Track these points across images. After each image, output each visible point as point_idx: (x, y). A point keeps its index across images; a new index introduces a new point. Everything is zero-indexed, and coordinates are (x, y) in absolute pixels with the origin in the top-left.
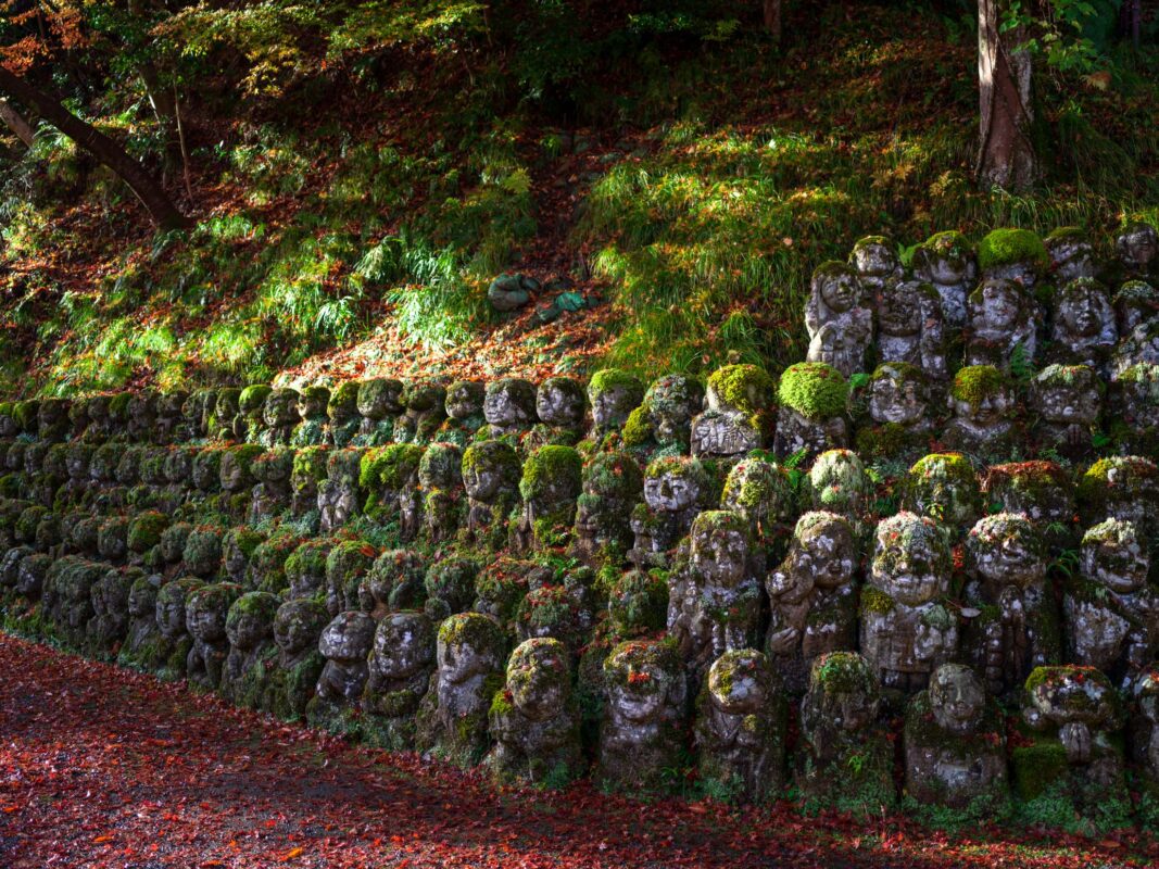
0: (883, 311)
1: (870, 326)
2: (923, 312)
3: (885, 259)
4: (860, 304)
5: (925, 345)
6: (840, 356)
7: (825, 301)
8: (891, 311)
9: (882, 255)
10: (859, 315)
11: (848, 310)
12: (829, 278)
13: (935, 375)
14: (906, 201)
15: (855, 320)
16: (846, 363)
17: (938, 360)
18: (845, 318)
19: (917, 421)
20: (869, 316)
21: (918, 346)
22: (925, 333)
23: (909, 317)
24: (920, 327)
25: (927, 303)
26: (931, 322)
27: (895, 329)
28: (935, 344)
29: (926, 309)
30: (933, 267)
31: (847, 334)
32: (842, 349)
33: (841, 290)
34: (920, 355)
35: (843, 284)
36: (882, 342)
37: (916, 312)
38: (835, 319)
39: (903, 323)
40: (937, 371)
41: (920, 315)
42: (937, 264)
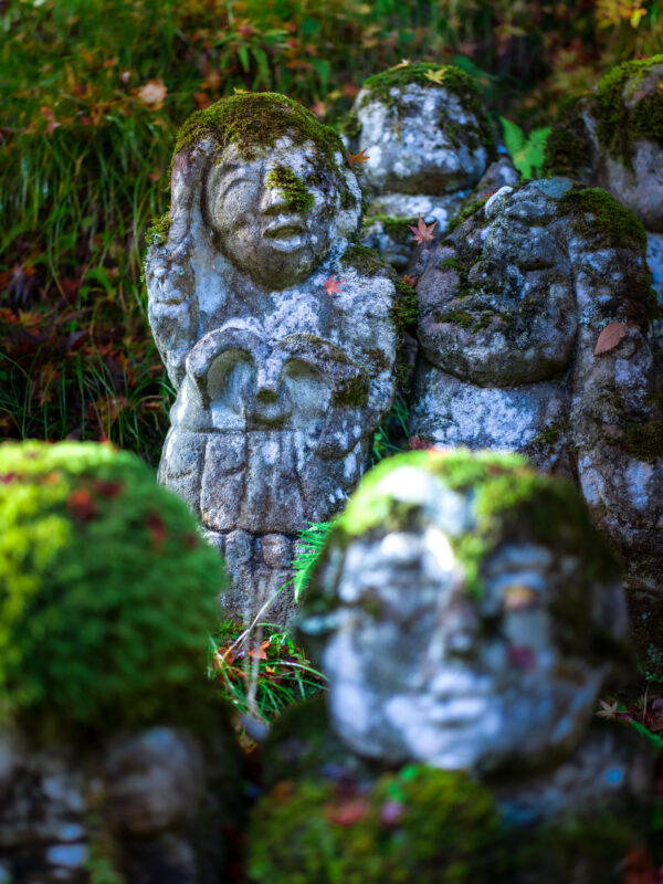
0: (435, 287)
1: (386, 342)
2: (583, 294)
3: (457, 137)
4: (348, 258)
5: (593, 418)
6: (271, 451)
7: (218, 240)
8: (465, 286)
9: (444, 122)
10: (345, 300)
11: (303, 279)
12: (232, 150)
13: (629, 535)
14: (532, 41)
15: (332, 316)
16: (291, 479)
17: (640, 475)
18: (295, 310)
19: (559, 757)
20: (383, 304)
21: (563, 422)
22: (592, 372)
23: (532, 311)
24: (572, 348)
25: (599, 259)
26: (611, 333)
27: (478, 353)
28: (628, 417)
29: (595, 281)
30: (615, 168)
31: (297, 367)
32: (279, 424)
33: (274, 196)
34: (573, 454)
35: (283, 175)
36: (434, 404)
37: (557, 291)
38: (255, 312)
39: (509, 332)
40: (637, 518)
41: (571, 304)
42: (628, 156)
